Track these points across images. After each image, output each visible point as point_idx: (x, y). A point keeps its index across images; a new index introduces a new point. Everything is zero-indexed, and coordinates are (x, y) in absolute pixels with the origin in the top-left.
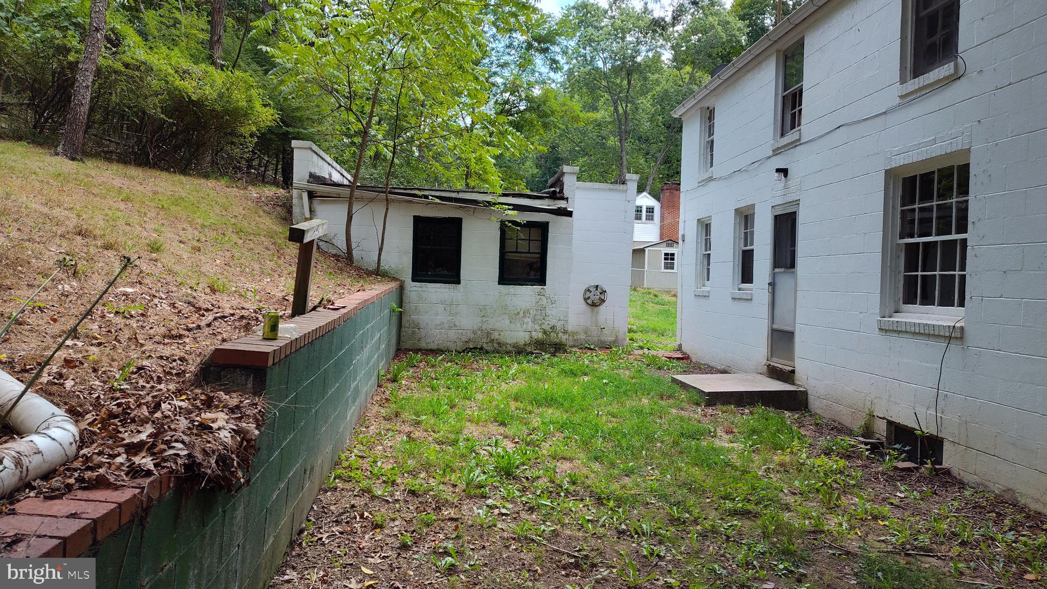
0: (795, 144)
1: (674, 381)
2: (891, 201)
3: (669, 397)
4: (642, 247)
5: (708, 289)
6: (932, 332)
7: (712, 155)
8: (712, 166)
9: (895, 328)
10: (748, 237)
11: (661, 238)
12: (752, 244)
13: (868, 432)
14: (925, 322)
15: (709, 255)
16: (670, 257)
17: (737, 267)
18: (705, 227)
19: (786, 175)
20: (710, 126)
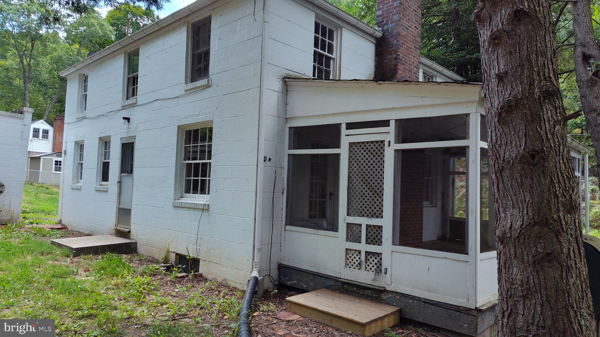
0: (134, 105)
1: (53, 243)
2: (180, 141)
3: (48, 254)
4: (38, 156)
5: (81, 184)
6: (196, 207)
7: (86, 103)
8: (85, 110)
9: (180, 206)
10: (107, 155)
11: (53, 151)
12: (109, 159)
13: (166, 261)
14: (193, 202)
15: (82, 163)
16: (58, 163)
17: (99, 172)
18: (80, 146)
19: (129, 121)
20: (85, 86)
